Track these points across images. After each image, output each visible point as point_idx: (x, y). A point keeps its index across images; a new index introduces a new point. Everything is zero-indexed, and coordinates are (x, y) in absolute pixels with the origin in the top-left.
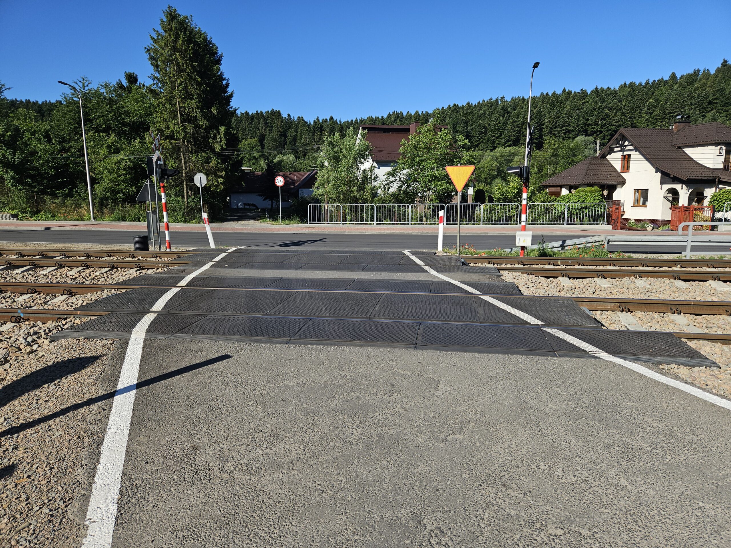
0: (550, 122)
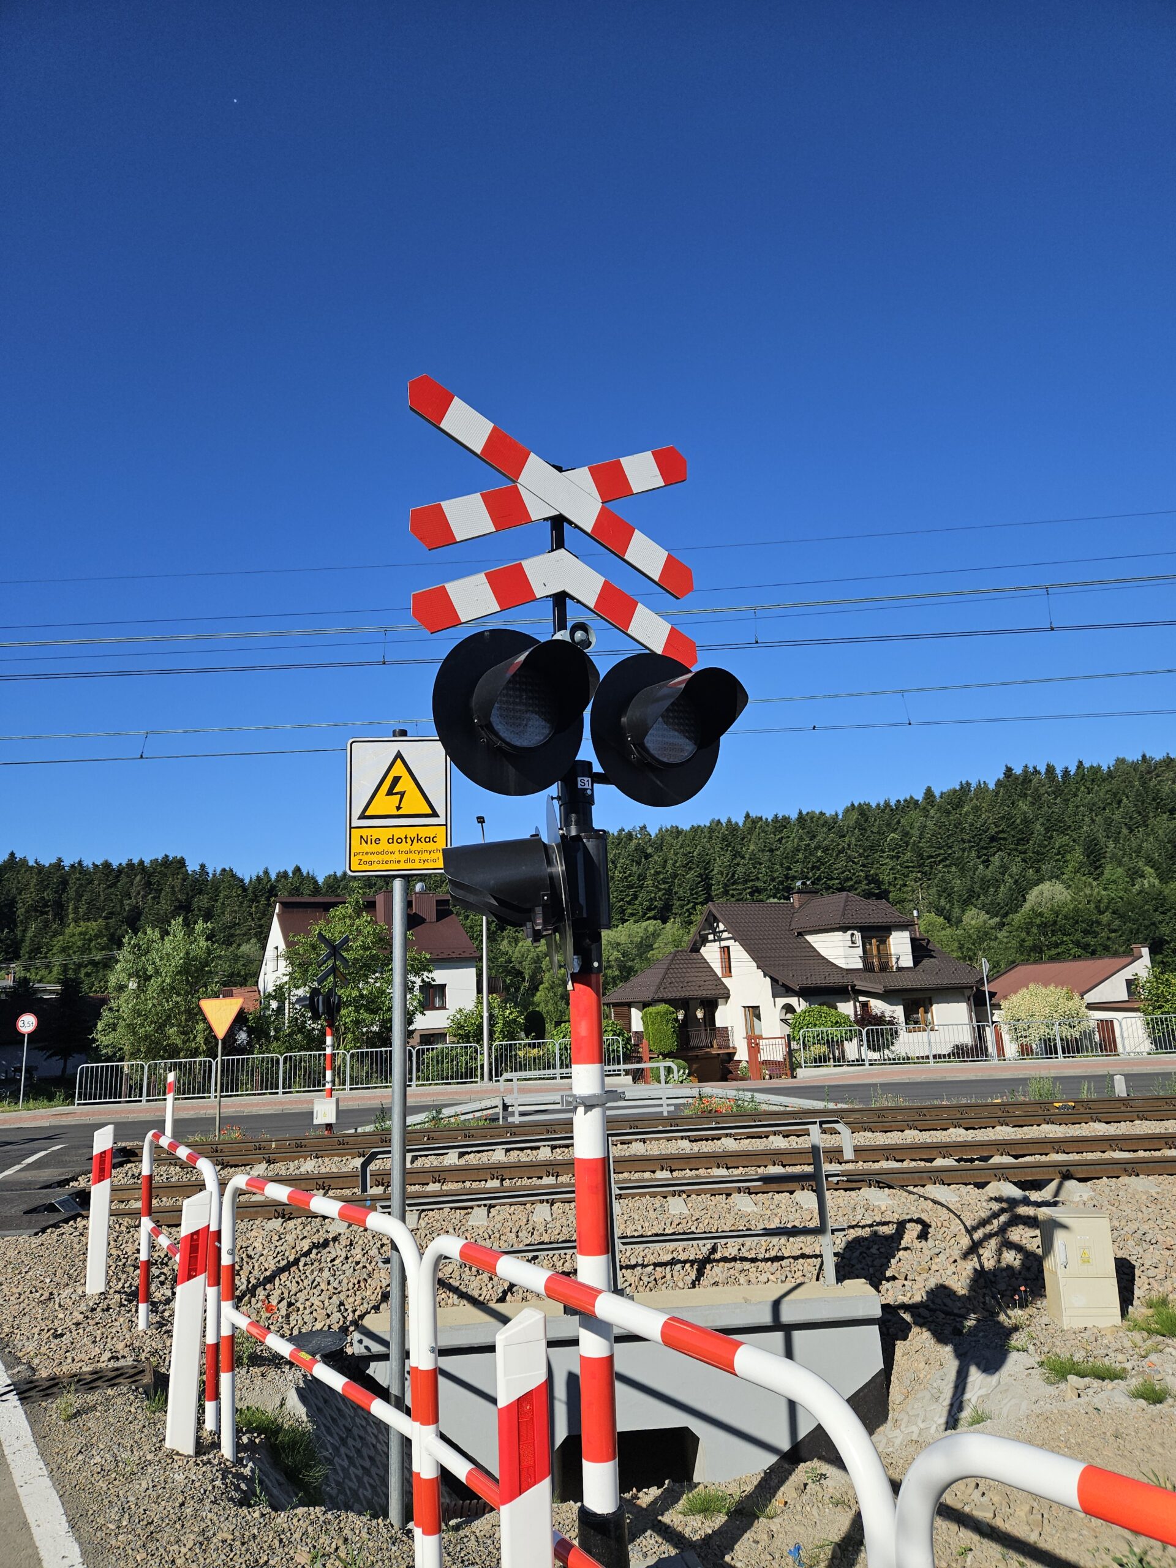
0: (722, 874)
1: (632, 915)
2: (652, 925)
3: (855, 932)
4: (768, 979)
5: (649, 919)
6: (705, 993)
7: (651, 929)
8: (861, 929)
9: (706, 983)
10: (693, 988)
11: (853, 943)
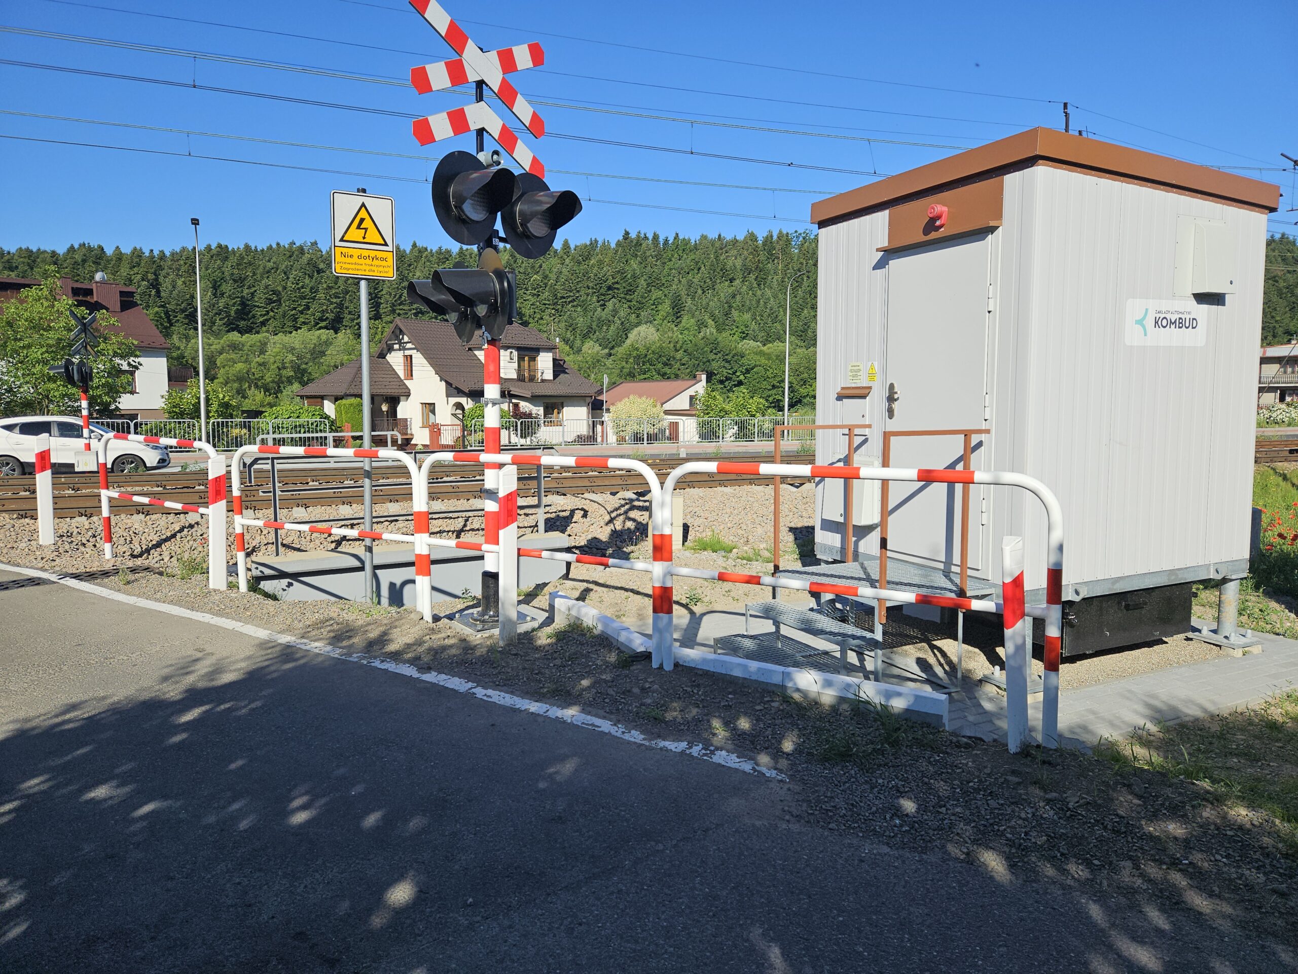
1: (304, 323)
2: (325, 334)
3: (513, 351)
4: (443, 383)
5: (320, 328)
6: (390, 391)
7: (324, 338)
8: (519, 349)
9: (391, 383)
10: (380, 387)
11: (511, 359)
